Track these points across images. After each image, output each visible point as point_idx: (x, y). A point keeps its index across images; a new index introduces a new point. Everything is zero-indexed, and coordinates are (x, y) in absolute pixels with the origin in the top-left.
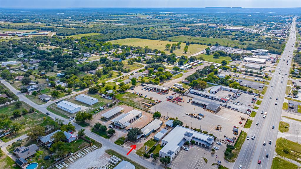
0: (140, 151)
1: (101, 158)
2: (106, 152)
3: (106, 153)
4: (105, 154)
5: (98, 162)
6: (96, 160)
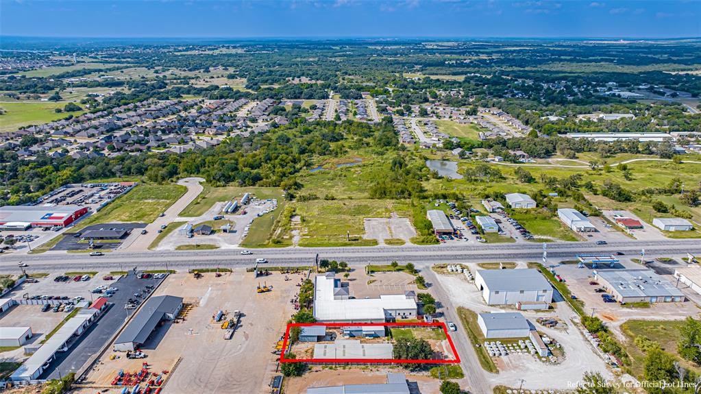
0: (435, 337)
1: (515, 367)
2: (497, 372)
3: (500, 370)
4: (503, 370)
5: (527, 365)
6: (528, 369)
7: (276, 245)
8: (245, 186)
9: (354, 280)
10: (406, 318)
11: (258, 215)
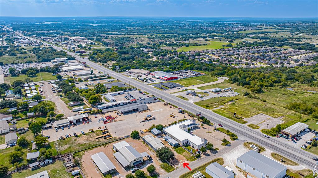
7: (206, 107)
8: (239, 86)
9: (205, 128)
10: (194, 148)
11: (221, 96)
